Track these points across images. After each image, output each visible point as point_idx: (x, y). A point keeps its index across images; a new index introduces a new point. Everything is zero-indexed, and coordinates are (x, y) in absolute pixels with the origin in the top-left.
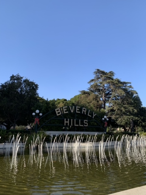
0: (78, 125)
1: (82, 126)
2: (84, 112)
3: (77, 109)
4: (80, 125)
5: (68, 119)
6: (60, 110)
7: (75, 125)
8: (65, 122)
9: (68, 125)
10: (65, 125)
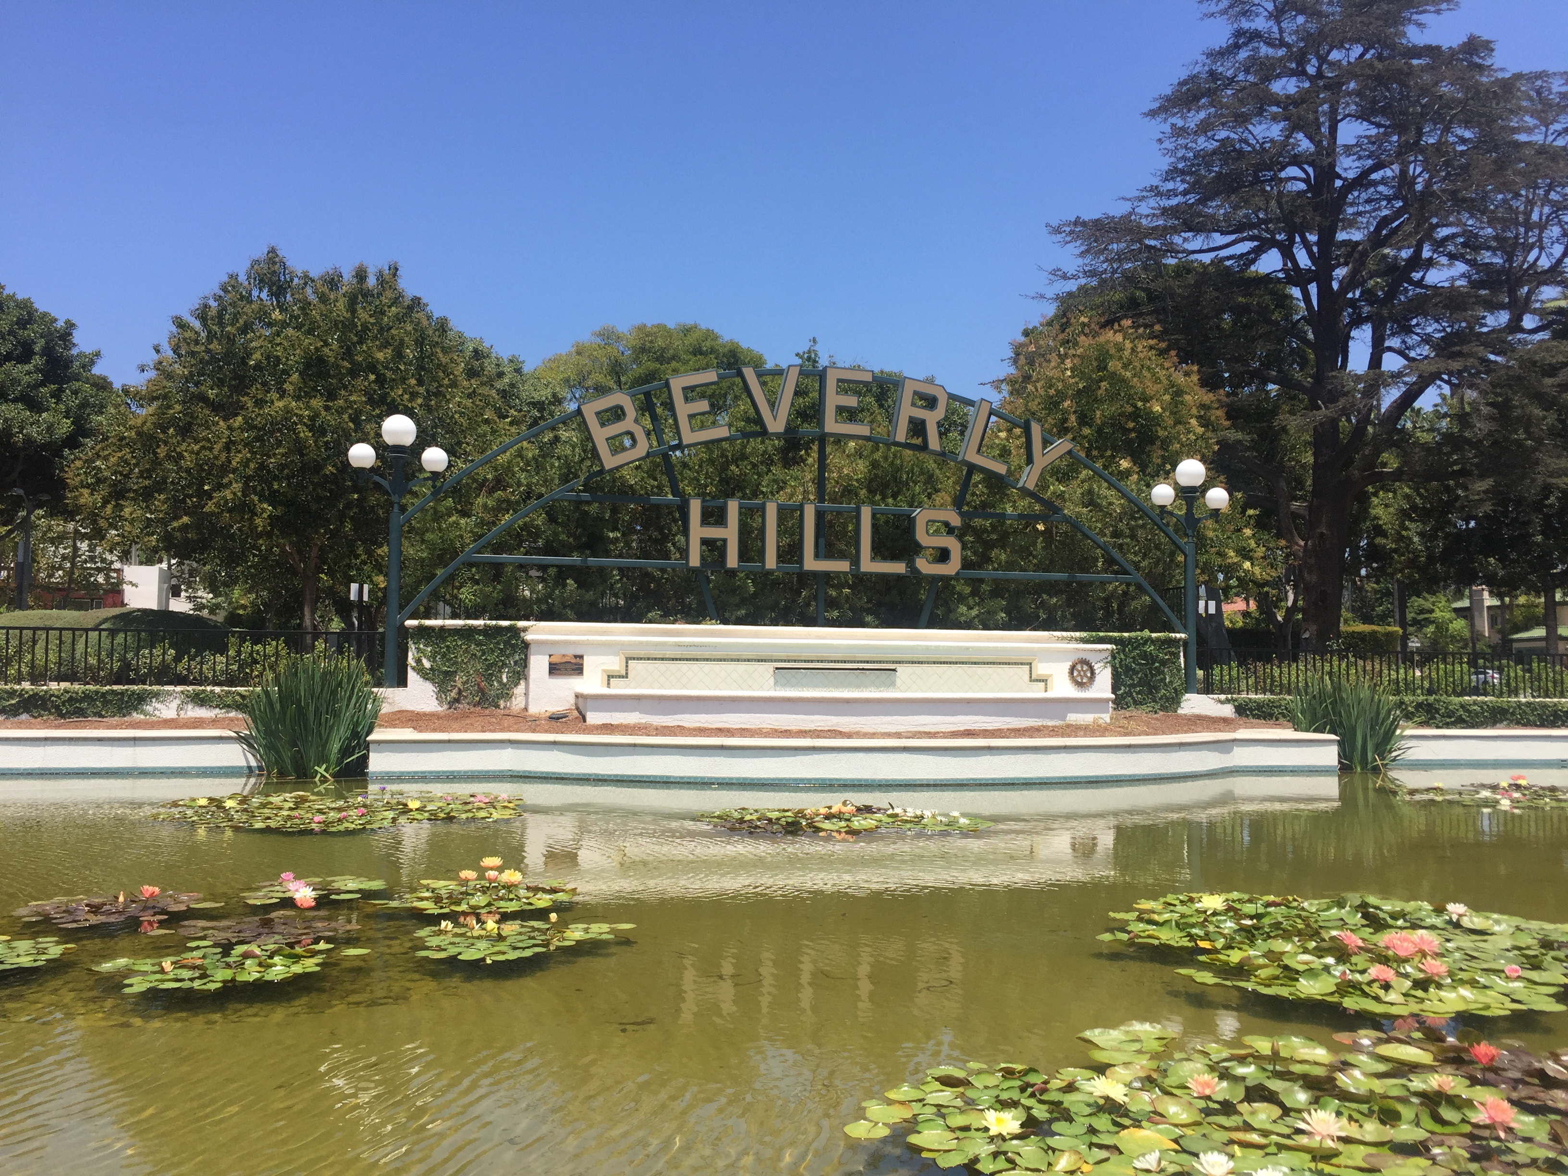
0: (842, 566)
1: (898, 568)
2: (918, 427)
3: (833, 400)
4: (869, 565)
5: (733, 507)
6: (631, 412)
7: (811, 563)
8: (698, 531)
9: (732, 560)
10: (695, 560)
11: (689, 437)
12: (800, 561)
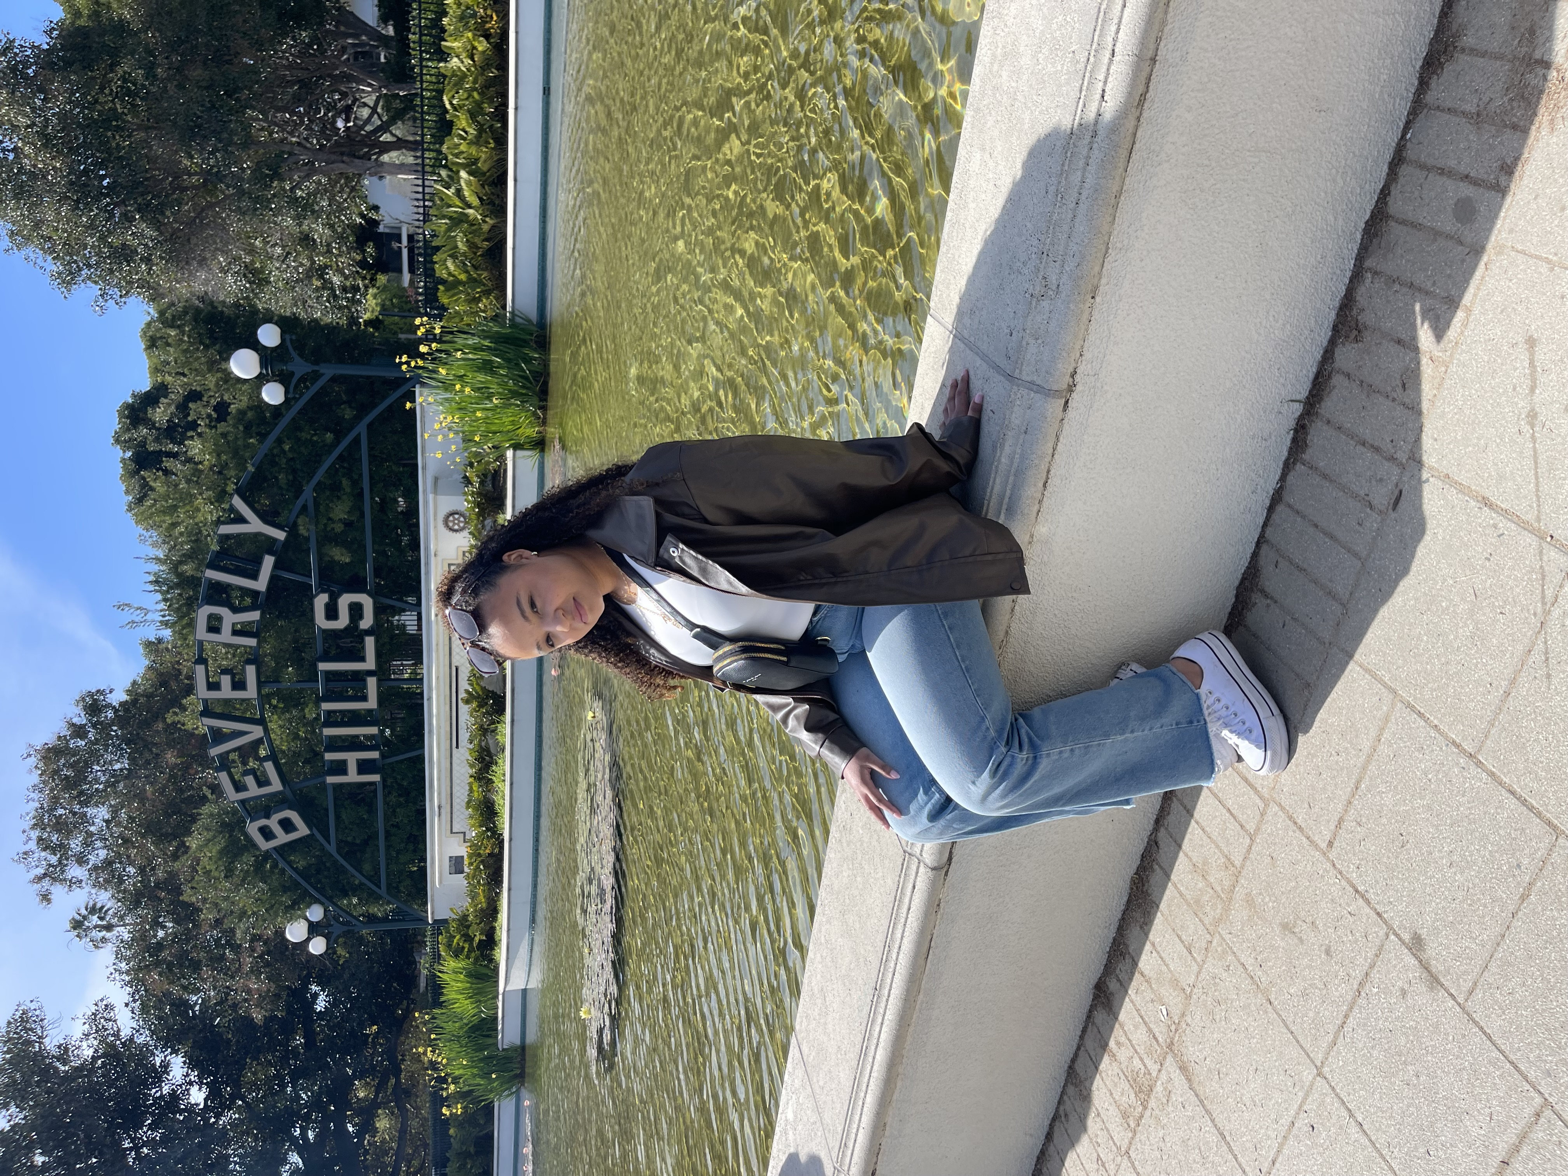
2: (241, 629)
4: (370, 663)
5: (330, 756)
7: (372, 703)
8: (353, 776)
9: (375, 755)
10: (376, 778)
11: (276, 785)
12: (370, 711)
